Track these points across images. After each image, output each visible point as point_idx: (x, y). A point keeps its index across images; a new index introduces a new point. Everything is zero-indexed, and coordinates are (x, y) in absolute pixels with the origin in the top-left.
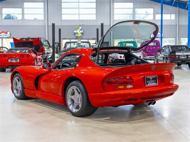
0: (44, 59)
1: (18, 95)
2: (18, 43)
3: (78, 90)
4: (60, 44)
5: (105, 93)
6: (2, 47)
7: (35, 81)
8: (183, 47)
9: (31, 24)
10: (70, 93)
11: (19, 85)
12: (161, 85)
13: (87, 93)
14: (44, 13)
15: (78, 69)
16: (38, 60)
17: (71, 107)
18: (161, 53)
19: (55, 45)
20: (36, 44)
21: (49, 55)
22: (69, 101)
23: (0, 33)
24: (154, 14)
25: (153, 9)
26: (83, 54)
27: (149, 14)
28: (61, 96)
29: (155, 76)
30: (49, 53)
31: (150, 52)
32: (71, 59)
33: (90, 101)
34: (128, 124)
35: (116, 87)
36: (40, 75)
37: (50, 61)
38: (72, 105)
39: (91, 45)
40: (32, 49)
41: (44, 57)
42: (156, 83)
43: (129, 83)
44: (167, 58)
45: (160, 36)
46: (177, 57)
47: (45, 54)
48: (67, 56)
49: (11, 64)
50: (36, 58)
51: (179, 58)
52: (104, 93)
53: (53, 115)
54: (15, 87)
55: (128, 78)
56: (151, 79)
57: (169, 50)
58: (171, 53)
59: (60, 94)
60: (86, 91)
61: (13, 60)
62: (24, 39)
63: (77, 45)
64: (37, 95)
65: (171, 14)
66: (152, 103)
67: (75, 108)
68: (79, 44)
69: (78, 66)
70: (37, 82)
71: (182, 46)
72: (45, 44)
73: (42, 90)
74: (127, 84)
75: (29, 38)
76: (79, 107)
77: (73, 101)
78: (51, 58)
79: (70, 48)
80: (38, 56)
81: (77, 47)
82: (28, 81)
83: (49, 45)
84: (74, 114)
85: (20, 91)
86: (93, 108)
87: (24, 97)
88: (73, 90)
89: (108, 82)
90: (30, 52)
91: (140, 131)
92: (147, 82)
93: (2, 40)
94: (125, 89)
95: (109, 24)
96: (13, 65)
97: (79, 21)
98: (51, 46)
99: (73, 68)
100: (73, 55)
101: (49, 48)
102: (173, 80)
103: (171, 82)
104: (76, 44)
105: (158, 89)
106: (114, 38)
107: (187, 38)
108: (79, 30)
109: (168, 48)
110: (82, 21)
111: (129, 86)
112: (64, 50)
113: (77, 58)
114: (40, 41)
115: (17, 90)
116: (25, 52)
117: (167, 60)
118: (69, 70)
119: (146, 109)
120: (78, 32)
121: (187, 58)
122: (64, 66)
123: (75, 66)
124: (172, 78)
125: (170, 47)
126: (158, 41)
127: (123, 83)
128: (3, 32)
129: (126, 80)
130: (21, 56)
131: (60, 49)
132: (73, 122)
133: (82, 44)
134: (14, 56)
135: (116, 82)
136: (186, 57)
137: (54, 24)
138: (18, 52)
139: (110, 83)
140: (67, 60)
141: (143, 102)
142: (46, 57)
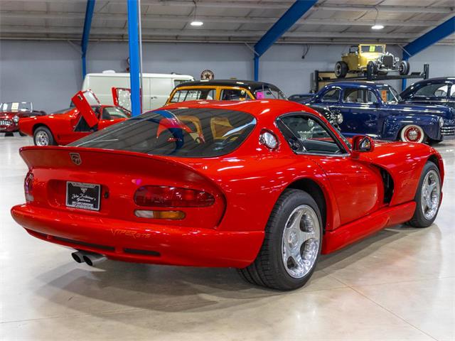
29: (95, 185)
56: (84, 190)
92: (70, 196)
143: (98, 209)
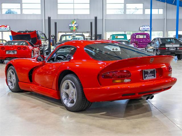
0: (41, 51)
1: (13, 87)
2: (16, 36)
3: (73, 83)
4: (55, 37)
5: (102, 87)
6: (2, 40)
7: (29, 74)
8: (172, 40)
9: (29, 18)
10: (65, 87)
11: (14, 77)
12: (160, 79)
13: (82, 88)
14: (41, 8)
15: (72, 62)
16: (35, 52)
17: (65, 102)
18: (151, 45)
19: (51, 38)
20: (34, 37)
21: (46, 47)
22: (64, 96)
23: (1, 27)
24: (143, 9)
25: (142, 4)
26: (78, 47)
27: (138, 9)
28: (55, 89)
29: (153, 69)
30: (46, 45)
31: (140, 44)
32: (66, 51)
33: (85, 96)
34: (125, 120)
35: (113, 81)
36: (35, 67)
37: (46, 53)
38: (66, 99)
39: (85, 37)
40: (29, 41)
41: (41, 49)
42: (154, 77)
43: (126, 77)
44: (157, 50)
45: (150, 29)
46: (167, 49)
47: (42, 46)
48: (61, 48)
49: (9, 56)
50: (33, 50)
51: (168, 50)
52: (100, 87)
53: (47, 109)
54: (9, 80)
55: (125, 71)
56: (149, 72)
57: (159, 43)
58: (161, 45)
59: (54, 87)
60: (81, 85)
61: (10, 52)
62: (22, 32)
63: (72, 38)
64: (31, 88)
65: (158, 9)
66: (150, 97)
67: (70, 103)
68: (74, 37)
69: (72, 58)
70: (31, 75)
71: (170, 39)
72: (42, 37)
73: (36, 83)
74: (124, 78)
75: (26, 31)
76: (74, 101)
77: (67, 95)
78: (47, 50)
79: (65, 41)
80: (35, 49)
81: (72, 39)
82: (22, 74)
83: (46, 38)
84: (69, 109)
85: (14, 84)
86: (89, 102)
87: (18, 90)
88: (68, 84)
89: (104, 76)
90: (27, 44)
91: (139, 128)
92: (145, 75)
93: (2, 33)
94: (123, 83)
95: (102, 18)
96: (10, 57)
97: (74, 15)
98: (47, 39)
99: (68, 61)
100: (67, 47)
101: (45, 41)
102: (171, 73)
103: (169, 75)
104: (71, 36)
105: (155, 83)
106: (106, 31)
107: (176, 32)
108: (74, 24)
109: (158, 40)
110: (77, 15)
111: (126, 81)
112: (60, 42)
113: (72, 50)
114: (37, 34)
115: (11, 82)
116: (22, 44)
117: (157, 52)
118: (63, 63)
119: (142, 102)
120: (73, 25)
121: (177, 49)
122: (59, 59)
123: (70, 59)
124: (170, 71)
125: (160, 40)
126: (148, 34)
127: (120, 77)
128: (3, 26)
129: (123, 74)
130: (19, 48)
131: (56, 42)
132: (68, 117)
133: (77, 37)
134: (11, 48)
135: (113, 75)
136: (175, 49)
137: (50, 17)
138: (16, 44)
139: (106, 77)
140: (63, 52)
141: (141, 96)
142: (43, 49)
143: (156, 77)
